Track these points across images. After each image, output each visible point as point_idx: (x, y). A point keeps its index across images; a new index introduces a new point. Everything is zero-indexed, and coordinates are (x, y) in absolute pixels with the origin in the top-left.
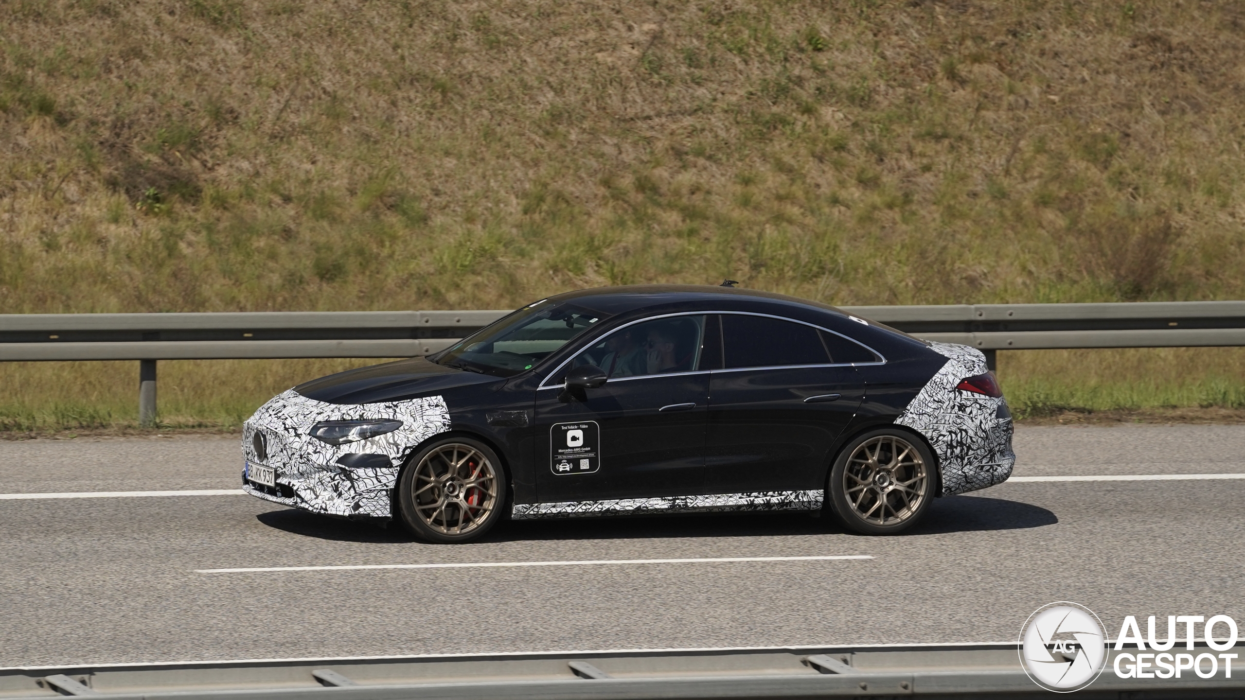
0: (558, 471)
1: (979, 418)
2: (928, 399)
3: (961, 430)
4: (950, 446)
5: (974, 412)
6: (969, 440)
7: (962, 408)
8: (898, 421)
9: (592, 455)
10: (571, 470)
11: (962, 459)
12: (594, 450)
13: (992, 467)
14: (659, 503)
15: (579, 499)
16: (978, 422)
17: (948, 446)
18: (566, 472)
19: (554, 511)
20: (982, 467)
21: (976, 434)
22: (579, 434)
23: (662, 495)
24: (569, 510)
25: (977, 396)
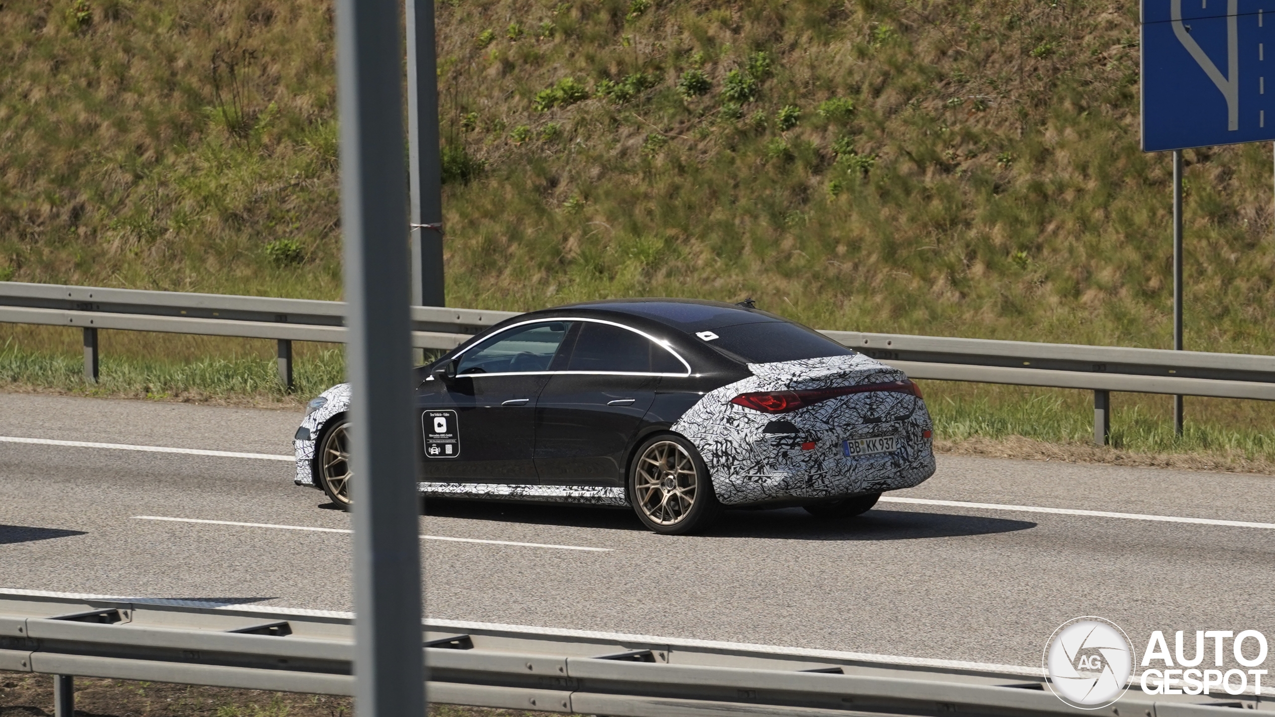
0: (429, 454)
1: (745, 431)
2: (702, 409)
3: (727, 441)
4: (716, 455)
5: (741, 426)
6: (734, 451)
7: (730, 420)
8: (673, 428)
9: (454, 441)
10: (440, 454)
11: (729, 468)
12: (455, 437)
13: (760, 478)
14: (504, 490)
15: (448, 480)
16: (743, 434)
17: (713, 455)
18: (435, 455)
19: (430, 489)
20: (750, 478)
21: (740, 446)
22: (443, 421)
23: (507, 482)
24: (440, 490)
25: (747, 410)
